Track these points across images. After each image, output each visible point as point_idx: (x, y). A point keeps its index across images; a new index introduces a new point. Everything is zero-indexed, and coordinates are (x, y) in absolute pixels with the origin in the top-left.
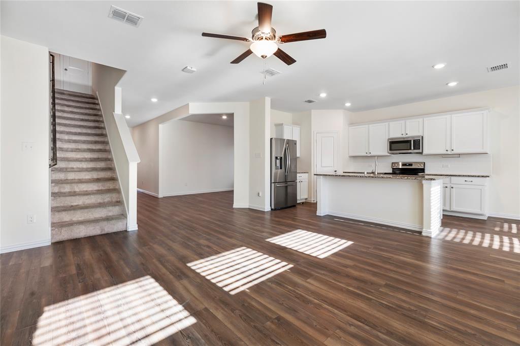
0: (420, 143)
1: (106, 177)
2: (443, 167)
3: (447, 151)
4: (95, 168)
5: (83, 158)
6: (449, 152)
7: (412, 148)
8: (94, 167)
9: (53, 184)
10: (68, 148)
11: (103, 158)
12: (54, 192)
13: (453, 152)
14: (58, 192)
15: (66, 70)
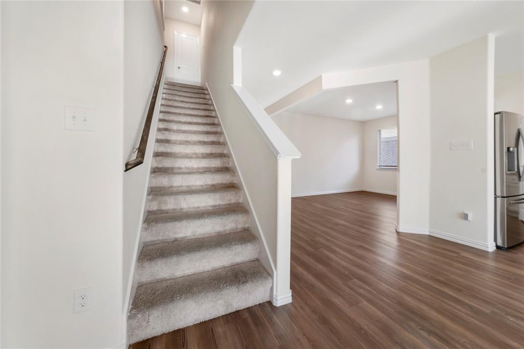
1: (224, 182)
4: (207, 168)
5: (194, 154)
8: (207, 166)
9: (150, 197)
10: (176, 140)
11: (218, 153)
12: (151, 209)
14: (157, 210)
15: (179, 68)
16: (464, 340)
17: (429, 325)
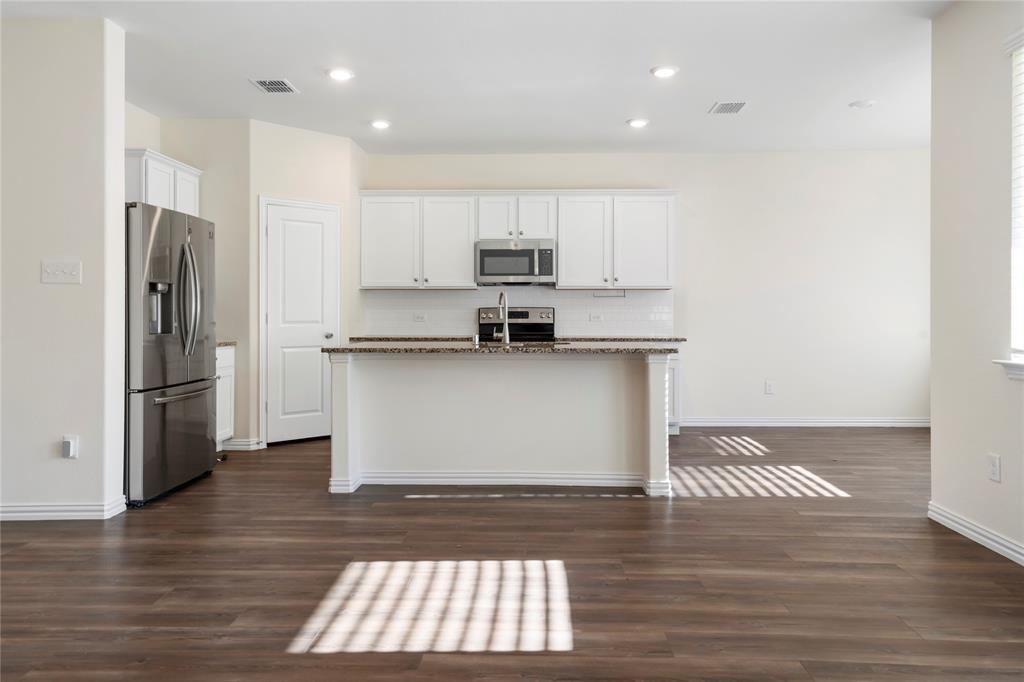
0: (552, 259)
2: (590, 320)
3: (606, 281)
6: (609, 285)
7: (537, 270)
13: (618, 285)
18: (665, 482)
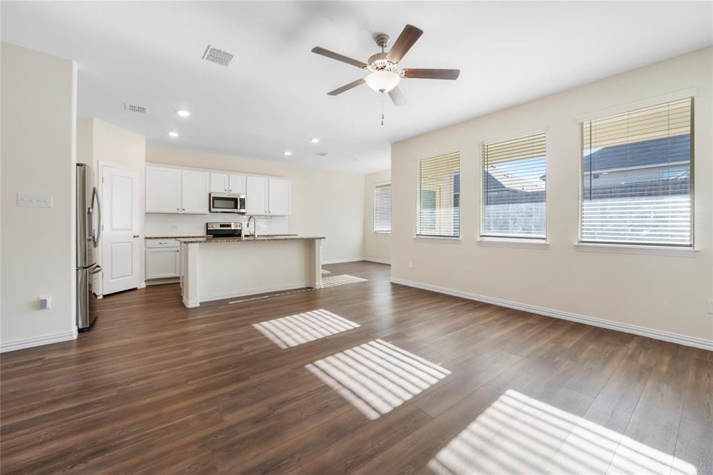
0: (245, 202)
3: (266, 212)
7: (239, 207)
13: (271, 214)
16: (117, 433)
17: (76, 455)
18: (320, 284)
